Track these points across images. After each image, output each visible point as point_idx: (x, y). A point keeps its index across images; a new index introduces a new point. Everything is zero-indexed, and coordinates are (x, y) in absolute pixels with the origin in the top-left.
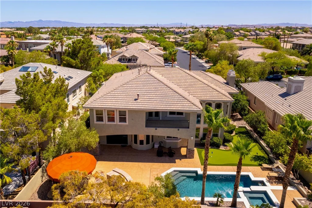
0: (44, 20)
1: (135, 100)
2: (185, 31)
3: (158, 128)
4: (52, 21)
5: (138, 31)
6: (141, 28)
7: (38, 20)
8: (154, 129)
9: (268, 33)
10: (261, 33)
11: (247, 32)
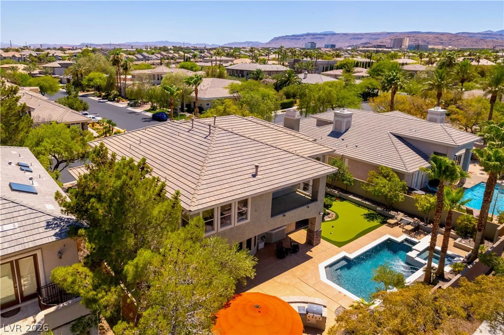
1: (254, 176)
2: (24, 55)
3: (285, 214)
8: (281, 215)
9: (159, 56)
10: (150, 56)
11: (130, 54)
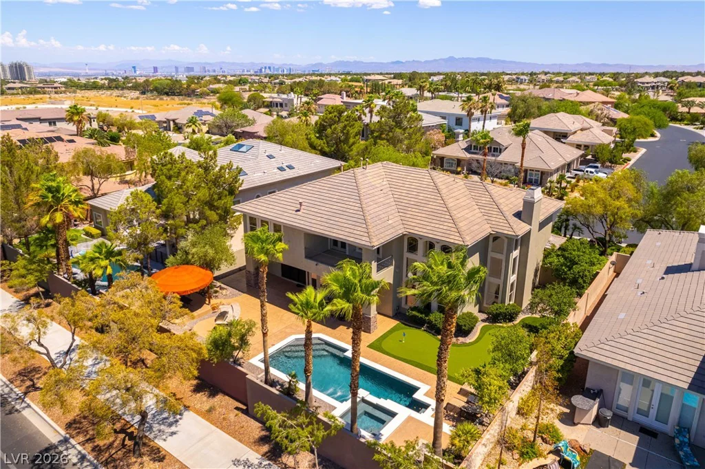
0: (457, 57)
1: (297, 211)
3: (319, 264)
4: (473, 59)
5: (643, 83)
6: (657, 75)
7: (446, 57)
